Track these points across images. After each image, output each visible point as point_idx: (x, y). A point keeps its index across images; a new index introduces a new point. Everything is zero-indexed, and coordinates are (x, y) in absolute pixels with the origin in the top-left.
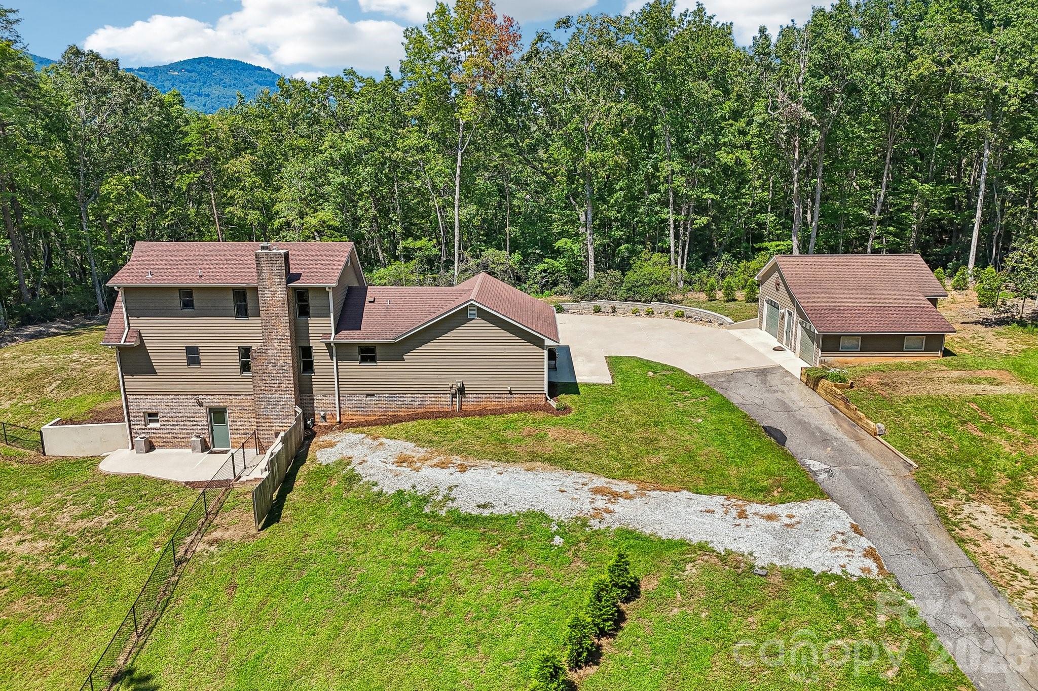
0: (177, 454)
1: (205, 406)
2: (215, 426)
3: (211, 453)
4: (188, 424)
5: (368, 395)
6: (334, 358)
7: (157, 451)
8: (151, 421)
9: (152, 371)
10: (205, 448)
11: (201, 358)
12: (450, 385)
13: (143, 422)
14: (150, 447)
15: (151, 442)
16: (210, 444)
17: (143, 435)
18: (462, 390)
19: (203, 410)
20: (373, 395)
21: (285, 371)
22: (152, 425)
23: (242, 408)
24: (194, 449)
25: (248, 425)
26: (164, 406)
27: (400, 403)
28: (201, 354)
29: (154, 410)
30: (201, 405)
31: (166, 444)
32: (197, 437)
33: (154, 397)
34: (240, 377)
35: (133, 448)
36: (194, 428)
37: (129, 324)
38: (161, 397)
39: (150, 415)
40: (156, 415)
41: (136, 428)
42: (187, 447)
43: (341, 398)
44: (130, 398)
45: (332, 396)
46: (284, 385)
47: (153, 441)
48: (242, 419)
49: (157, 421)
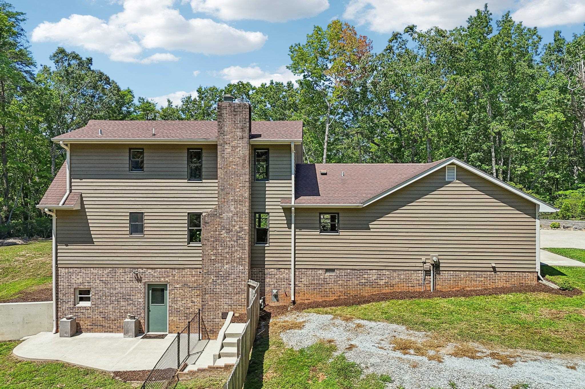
0: (106, 338)
1: (143, 281)
2: (152, 306)
3: (145, 337)
4: (122, 303)
5: (327, 270)
6: (293, 226)
7: (84, 335)
8: (81, 299)
9: (89, 240)
10: (139, 332)
11: (145, 225)
12: (424, 259)
13: (72, 300)
14: (77, 330)
15: (78, 325)
16: (145, 328)
17: (70, 316)
18: (436, 266)
19: (140, 285)
20: (333, 270)
21: (241, 238)
22: (82, 304)
23: (185, 285)
24: (126, 333)
25: (190, 304)
26: (98, 281)
27: (363, 281)
28: (146, 221)
29: (86, 287)
30: (139, 280)
31: (96, 327)
32: (131, 317)
33: (88, 271)
34: (186, 248)
35: (57, 332)
36: (129, 308)
37: (71, 186)
38: (95, 271)
39: (81, 293)
40: (88, 292)
41: (64, 307)
42: (118, 331)
43: (297, 273)
44: (62, 271)
45: (287, 271)
46: (237, 255)
47: (81, 323)
48: (183, 297)
49: (88, 299)
